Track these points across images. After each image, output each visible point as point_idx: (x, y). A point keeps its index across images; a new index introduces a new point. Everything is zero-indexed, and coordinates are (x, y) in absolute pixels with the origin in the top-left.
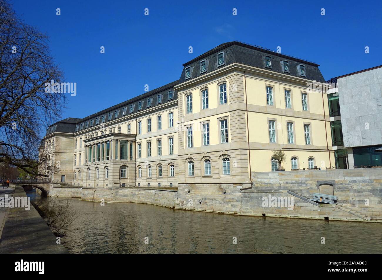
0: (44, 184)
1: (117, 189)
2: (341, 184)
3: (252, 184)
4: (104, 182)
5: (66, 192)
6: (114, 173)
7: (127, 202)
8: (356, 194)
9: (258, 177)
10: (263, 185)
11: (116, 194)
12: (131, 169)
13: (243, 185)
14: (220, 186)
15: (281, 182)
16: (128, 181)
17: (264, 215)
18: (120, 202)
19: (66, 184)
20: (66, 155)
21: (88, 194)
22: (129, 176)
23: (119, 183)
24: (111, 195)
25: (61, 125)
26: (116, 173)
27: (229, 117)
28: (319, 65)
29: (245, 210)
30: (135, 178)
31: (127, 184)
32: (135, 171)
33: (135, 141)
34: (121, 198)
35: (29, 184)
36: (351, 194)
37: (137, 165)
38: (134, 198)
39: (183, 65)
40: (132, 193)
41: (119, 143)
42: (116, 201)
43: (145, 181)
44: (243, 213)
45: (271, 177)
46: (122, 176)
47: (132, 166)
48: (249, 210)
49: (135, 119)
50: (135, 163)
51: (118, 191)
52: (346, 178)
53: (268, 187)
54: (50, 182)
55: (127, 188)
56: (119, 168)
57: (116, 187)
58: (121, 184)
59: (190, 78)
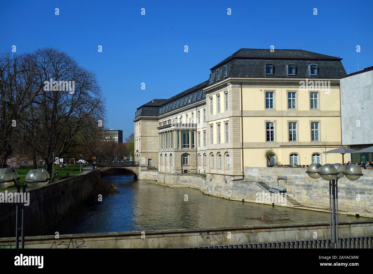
0: (133, 167)
1: (178, 175)
2: (290, 179)
3: (244, 176)
4: (170, 168)
5: (151, 175)
6: (176, 161)
7: (186, 187)
8: (296, 187)
9: (248, 171)
10: (250, 178)
11: (178, 179)
12: (193, 156)
13: (235, 177)
14: (225, 177)
15: (260, 176)
16: (190, 168)
17: (243, 200)
18: (180, 187)
19: (153, 168)
20: (151, 139)
21: (161, 179)
22: (191, 163)
23: (181, 169)
24: (173, 180)
25: (146, 108)
26: (178, 161)
27: (229, 121)
28: (342, 59)
29: (234, 196)
30: (197, 165)
31: (189, 170)
32: (197, 158)
33: (196, 130)
34: (182, 183)
35: (121, 166)
36: (293, 187)
37: (198, 152)
38: (191, 184)
39: (211, 69)
40: (190, 179)
41: (180, 132)
42: (178, 186)
43: (203, 168)
44: (233, 198)
45: (255, 171)
46: (184, 163)
47: (194, 153)
48: (236, 196)
49: (196, 108)
50: (197, 151)
51: (179, 177)
52: (293, 175)
53: (252, 180)
54: (138, 165)
55: (189, 175)
56: (181, 156)
57: (178, 173)
58: (183, 171)
59: (212, 83)
